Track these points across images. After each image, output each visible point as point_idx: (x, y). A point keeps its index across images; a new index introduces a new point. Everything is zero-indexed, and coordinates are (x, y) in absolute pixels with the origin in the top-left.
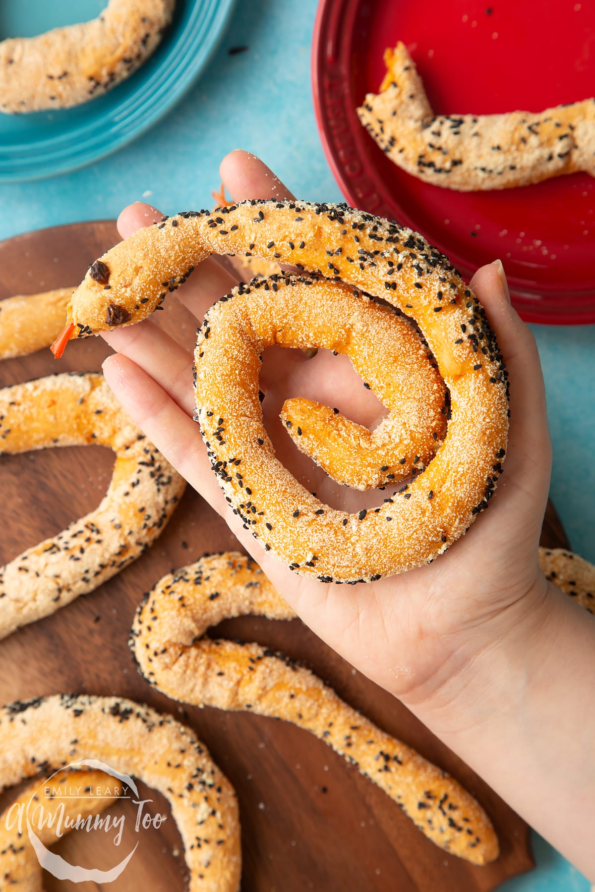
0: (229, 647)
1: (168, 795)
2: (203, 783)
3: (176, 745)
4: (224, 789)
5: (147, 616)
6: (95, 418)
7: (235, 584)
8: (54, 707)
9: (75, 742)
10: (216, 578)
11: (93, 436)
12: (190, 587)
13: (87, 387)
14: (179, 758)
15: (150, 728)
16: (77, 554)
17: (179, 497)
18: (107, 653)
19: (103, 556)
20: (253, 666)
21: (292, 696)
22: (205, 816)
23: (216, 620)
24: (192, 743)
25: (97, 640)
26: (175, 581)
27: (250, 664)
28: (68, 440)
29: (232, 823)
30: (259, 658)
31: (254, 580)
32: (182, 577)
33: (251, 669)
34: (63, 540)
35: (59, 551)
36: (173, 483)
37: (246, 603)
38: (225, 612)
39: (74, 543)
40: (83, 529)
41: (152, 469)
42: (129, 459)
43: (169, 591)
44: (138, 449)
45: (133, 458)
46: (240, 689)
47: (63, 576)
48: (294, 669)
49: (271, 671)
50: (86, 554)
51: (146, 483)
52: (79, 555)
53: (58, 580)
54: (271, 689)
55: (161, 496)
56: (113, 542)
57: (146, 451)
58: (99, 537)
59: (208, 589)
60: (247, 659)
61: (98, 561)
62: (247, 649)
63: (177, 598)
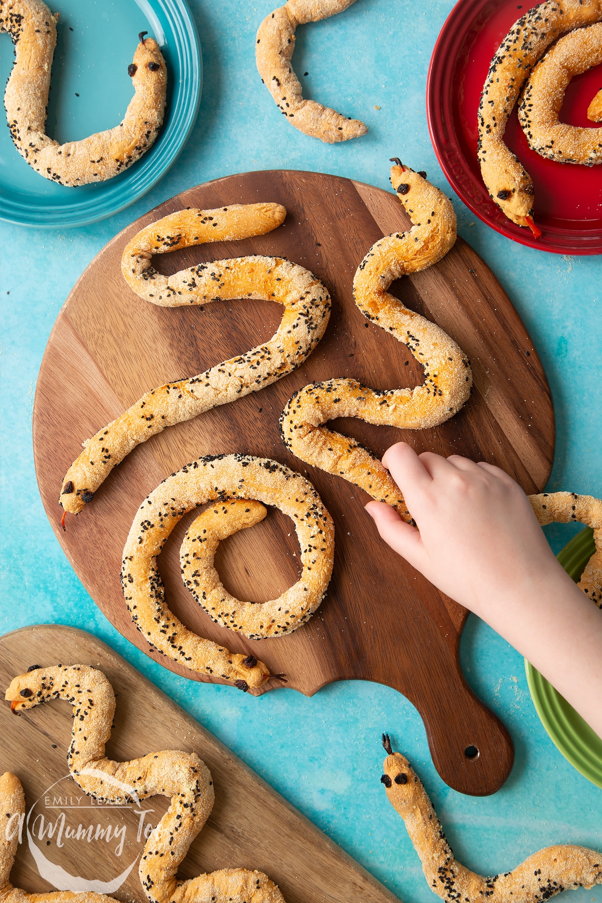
0: (338, 436)
1: (294, 519)
2: (316, 513)
3: (302, 490)
4: (328, 519)
5: (294, 404)
6: (276, 282)
7: (350, 396)
8: (231, 460)
9: (243, 480)
10: (340, 390)
11: (273, 295)
12: (324, 392)
13: (274, 264)
14: (303, 498)
15: (288, 478)
16: (255, 365)
17: (320, 338)
18: (264, 433)
19: (270, 368)
20: (350, 449)
21: (369, 473)
22: (316, 533)
23: (335, 416)
24: (312, 490)
25: (259, 424)
26: (315, 387)
27: (349, 448)
28: (258, 295)
29: (330, 539)
30: (355, 446)
31: (362, 396)
32: (319, 386)
33: (349, 451)
34: (247, 356)
35: (244, 362)
36: (318, 329)
37: (355, 409)
38: (341, 412)
39: (254, 358)
40: (260, 350)
41: (307, 318)
42: (293, 311)
43: (311, 392)
44: (300, 305)
45: (296, 310)
46: (340, 461)
47: (245, 377)
48: (373, 458)
49: (360, 456)
50: (260, 365)
51: (302, 326)
52: (256, 366)
53: (242, 379)
54: (358, 466)
55: (310, 336)
56: (277, 360)
57: (305, 307)
58: (269, 356)
59: (334, 395)
60: (348, 445)
61: (267, 371)
62: (349, 440)
63: (315, 397)
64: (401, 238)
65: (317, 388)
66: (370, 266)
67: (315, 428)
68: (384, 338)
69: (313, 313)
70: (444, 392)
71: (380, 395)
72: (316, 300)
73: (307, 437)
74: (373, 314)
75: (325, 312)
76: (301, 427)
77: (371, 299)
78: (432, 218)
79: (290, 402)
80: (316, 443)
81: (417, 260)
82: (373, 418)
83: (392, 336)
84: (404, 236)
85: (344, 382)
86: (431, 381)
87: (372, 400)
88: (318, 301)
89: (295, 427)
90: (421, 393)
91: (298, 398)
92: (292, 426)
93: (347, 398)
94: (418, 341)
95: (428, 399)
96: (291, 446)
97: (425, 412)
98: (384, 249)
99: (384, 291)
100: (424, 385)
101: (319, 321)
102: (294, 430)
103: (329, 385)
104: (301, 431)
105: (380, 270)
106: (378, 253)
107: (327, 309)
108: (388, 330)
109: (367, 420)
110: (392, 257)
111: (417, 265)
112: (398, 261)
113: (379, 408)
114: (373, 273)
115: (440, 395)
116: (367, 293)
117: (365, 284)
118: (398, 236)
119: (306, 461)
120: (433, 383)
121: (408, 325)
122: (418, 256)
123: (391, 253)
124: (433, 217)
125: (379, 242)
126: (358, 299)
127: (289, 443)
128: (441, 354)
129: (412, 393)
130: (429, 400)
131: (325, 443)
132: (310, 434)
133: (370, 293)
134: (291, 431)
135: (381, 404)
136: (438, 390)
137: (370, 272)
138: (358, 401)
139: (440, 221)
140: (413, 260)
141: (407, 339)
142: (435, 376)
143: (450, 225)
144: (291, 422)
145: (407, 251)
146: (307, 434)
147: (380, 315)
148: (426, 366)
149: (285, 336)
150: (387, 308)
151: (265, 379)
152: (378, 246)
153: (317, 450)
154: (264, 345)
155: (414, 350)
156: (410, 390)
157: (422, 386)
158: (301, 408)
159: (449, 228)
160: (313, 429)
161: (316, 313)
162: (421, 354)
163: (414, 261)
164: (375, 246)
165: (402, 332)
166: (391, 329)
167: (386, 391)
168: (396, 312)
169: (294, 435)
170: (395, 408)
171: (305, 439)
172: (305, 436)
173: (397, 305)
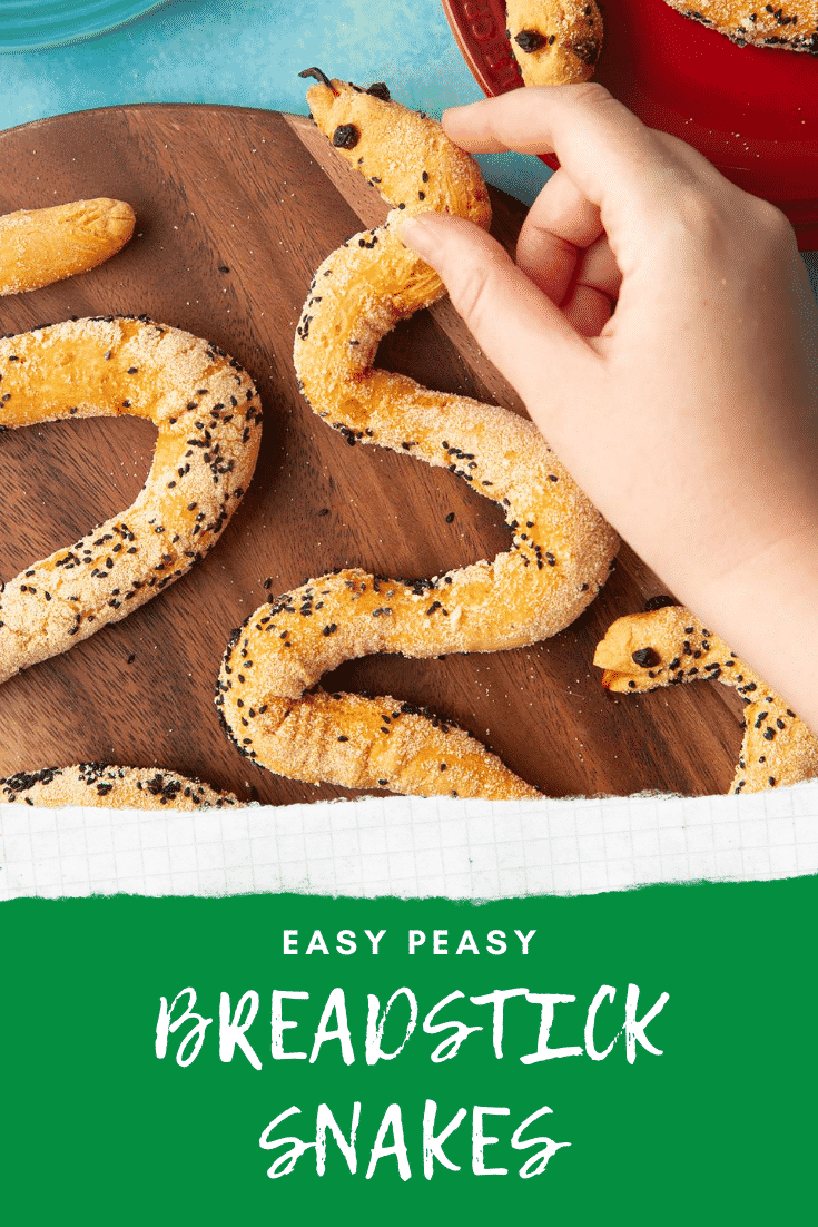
0: (353, 701)
11: (127, 404)
16: (103, 568)
17: (245, 487)
19: (138, 570)
20: (387, 726)
21: (444, 767)
23: (332, 662)
26: (275, 611)
27: (383, 723)
28: (92, 410)
30: (396, 716)
31: (384, 605)
33: (385, 730)
34: (84, 548)
35: (78, 563)
36: (236, 470)
37: (376, 637)
38: (345, 652)
39: (99, 552)
40: (111, 533)
41: (207, 450)
42: (175, 437)
43: (267, 625)
44: (188, 422)
45: (181, 436)
46: (371, 760)
47: (83, 598)
48: (445, 730)
49: (412, 734)
50: (115, 568)
51: (198, 469)
52: (106, 570)
53: (77, 604)
54: (414, 759)
55: (220, 487)
56: (152, 551)
57: (199, 426)
58: (133, 544)
59: (321, 620)
60: (379, 717)
61: (132, 578)
62: (379, 704)
63: (278, 635)
64: (370, 246)
65: (278, 611)
66: (319, 324)
67: (296, 701)
68: (395, 466)
69: (221, 436)
70: (559, 555)
71: (421, 593)
72: (222, 406)
73: (283, 727)
74: (359, 427)
75: (247, 430)
76: (264, 709)
77: (342, 396)
78: (426, 188)
79: (228, 658)
80: (308, 734)
81: (418, 286)
82: (421, 647)
83: (412, 459)
84: (375, 240)
85: (336, 583)
86: (525, 537)
87: (408, 608)
88: (228, 407)
89: (252, 714)
90: (511, 568)
91: (241, 645)
92: (245, 712)
93: (350, 619)
94: (471, 457)
95: (528, 578)
96: (253, 754)
97: (530, 610)
98: (341, 279)
99: (366, 370)
100: (513, 549)
101: (237, 453)
102: (249, 720)
103: (304, 598)
104: (267, 719)
105: (344, 329)
106: (331, 293)
107: (253, 421)
108: (400, 450)
109: (408, 653)
110: (363, 294)
111: (421, 295)
112: (378, 299)
113: (427, 623)
114: (330, 341)
115: (552, 563)
116: (331, 388)
117: (321, 368)
118: (362, 243)
119: (298, 777)
120: (529, 542)
121: (441, 428)
122: (419, 277)
123: (359, 286)
124: (427, 184)
125: (325, 265)
126: (316, 403)
127: (248, 750)
128: (530, 473)
129: (492, 571)
130: (531, 580)
131: (326, 729)
132: (288, 719)
133: (336, 386)
134: (246, 723)
135: (430, 612)
136: (544, 554)
137: (324, 338)
138: (376, 620)
139: (445, 188)
140: (409, 286)
141: (446, 458)
142: (530, 525)
143: (470, 189)
144: (240, 704)
145: (393, 272)
146: (282, 721)
147: (374, 423)
148: (506, 507)
149: (164, 495)
150: (382, 404)
151: (130, 595)
152: (326, 275)
153: (315, 750)
154: (121, 518)
155: (470, 478)
156: (485, 563)
157: (509, 551)
158: (254, 667)
159: (469, 197)
160: (291, 705)
161: (227, 435)
162: (487, 483)
163: (413, 289)
164: (319, 276)
165: (432, 446)
166: (406, 446)
167: (434, 579)
168: (406, 407)
169: (254, 730)
170: (463, 618)
171: (280, 732)
172: (279, 725)
173: (404, 390)
